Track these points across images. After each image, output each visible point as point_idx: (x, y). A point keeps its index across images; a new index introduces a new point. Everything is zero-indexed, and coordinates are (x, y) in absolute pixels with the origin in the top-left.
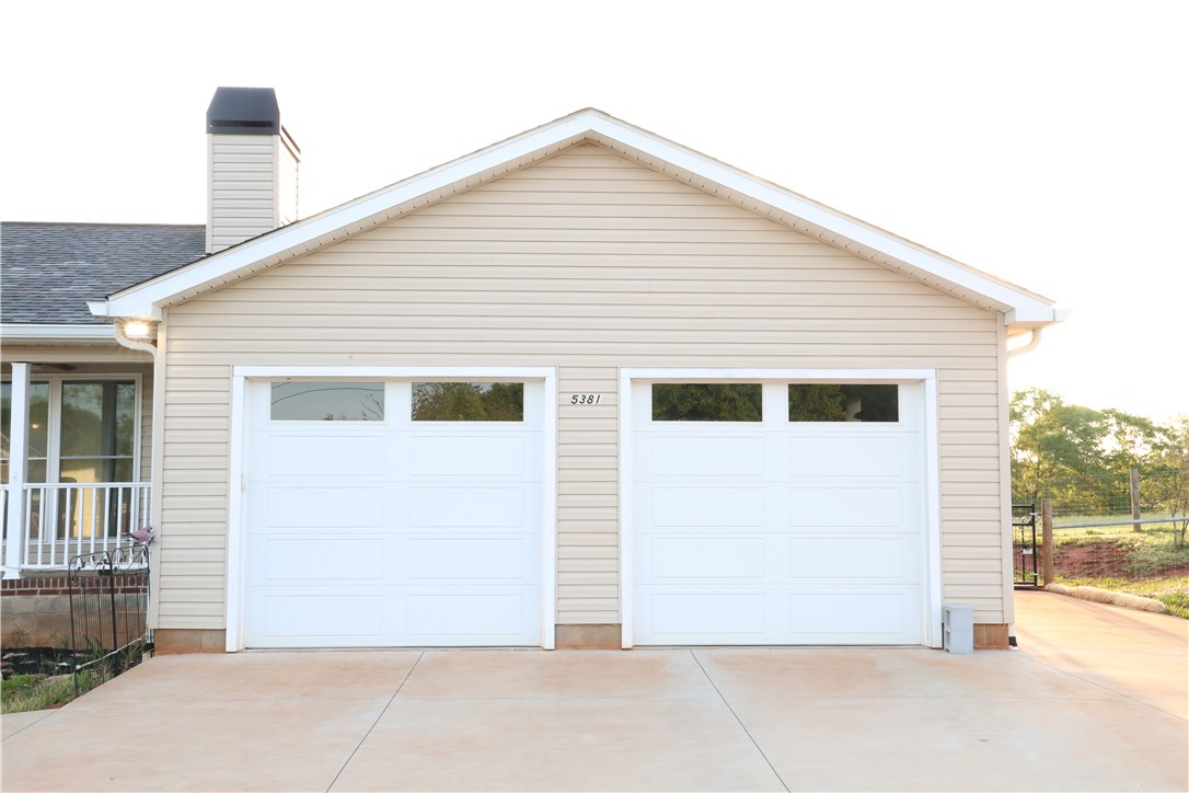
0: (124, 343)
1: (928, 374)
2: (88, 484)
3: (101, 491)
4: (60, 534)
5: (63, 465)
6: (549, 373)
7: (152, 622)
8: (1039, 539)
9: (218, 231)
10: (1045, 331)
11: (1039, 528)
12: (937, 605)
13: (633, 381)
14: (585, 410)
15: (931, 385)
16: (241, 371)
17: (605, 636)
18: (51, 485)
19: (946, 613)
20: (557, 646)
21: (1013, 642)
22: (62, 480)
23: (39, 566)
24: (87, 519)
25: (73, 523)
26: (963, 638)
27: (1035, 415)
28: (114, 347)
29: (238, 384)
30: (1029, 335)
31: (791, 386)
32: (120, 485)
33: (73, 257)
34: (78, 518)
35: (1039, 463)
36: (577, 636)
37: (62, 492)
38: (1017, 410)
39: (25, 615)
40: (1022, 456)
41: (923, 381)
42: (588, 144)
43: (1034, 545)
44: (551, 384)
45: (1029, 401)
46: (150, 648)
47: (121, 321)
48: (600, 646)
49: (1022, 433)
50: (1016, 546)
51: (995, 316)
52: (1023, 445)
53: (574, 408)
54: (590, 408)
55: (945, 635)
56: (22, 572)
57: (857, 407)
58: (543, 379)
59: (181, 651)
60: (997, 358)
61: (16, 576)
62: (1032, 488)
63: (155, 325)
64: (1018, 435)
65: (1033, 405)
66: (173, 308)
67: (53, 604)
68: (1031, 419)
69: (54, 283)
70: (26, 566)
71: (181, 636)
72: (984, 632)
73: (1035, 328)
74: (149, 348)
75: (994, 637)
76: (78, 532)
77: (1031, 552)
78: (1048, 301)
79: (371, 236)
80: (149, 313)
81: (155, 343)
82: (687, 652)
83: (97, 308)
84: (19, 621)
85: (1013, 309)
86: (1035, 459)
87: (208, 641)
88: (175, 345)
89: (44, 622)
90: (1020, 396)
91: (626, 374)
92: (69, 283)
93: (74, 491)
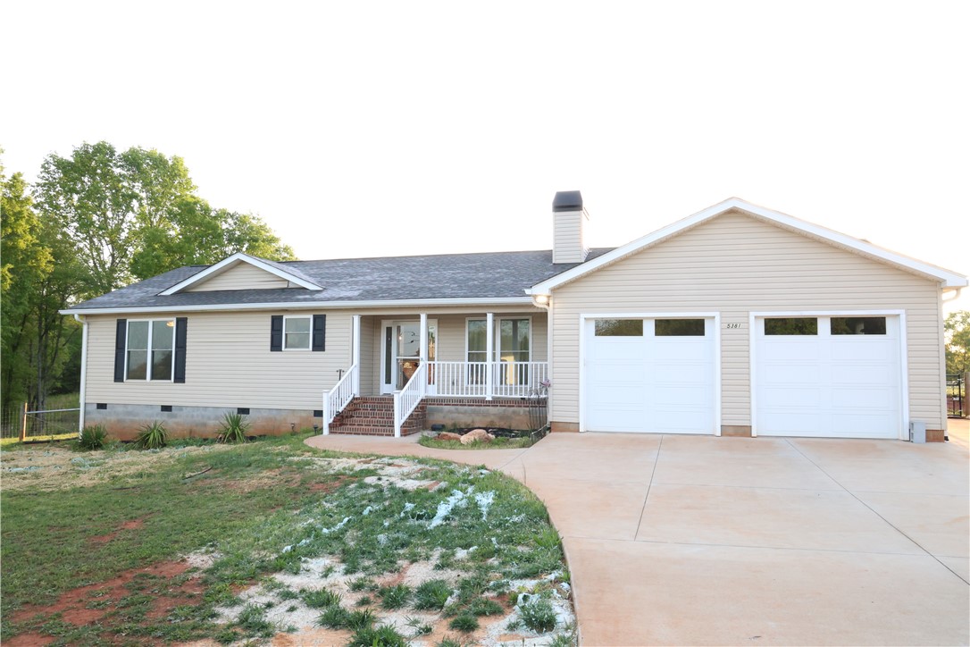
0: (535, 304)
1: (902, 312)
2: (511, 362)
3: (516, 365)
4: (501, 383)
5: (502, 355)
6: (717, 314)
7: (550, 419)
8: (963, 393)
9: (557, 253)
10: (962, 290)
11: (963, 386)
12: (907, 420)
13: (756, 317)
14: (734, 330)
15: (903, 317)
16: (583, 316)
17: (745, 431)
18: (498, 363)
19: (912, 424)
20: (722, 435)
21: (946, 439)
22: (502, 361)
23: (499, 395)
24: (511, 377)
25: (506, 378)
26: (920, 436)
27: (962, 326)
28: (531, 306)
29: (582, 321)
30: (955, 292)
31: (832, 319)
32: (524, 363)
33: (500, 268)
34: (508, 376)
35: (966, 353)
36: (731, 431)
37: (502, 365)
38: (951, 323)
39: (494, 415)
40: (954, 349)
41: (898, 315)
42: (733, 212)
43: (960, 397)
44: (717, 319)
45: (958, 318)
46: (549, 429)
47: (535, 296)
48: (742, 436)
49: (954, 336)
50: (948, 396)
51: (935, 284)
52: (955, 343)
53: (728, 330)
54: (736, 330)
55: (911, 435)
56: (493, 398)
57: (862, 326)
58: (714, 317)
59: (561, 431)
60: (937, 303)
61: (490, 399)
62: (961, 367)
63: (549, 297)
64: (952, 338)
65: (961, 320)
66: (555, 290)
67: (505, 410)
68: (960, 328)
69: (497, 279)
70: (494, 395)
71: (561, 425)
72: (931, 434)
73: (958, 289)
74: (546, 307)
75: (937, 436)
76: (508, 382)
77: (958, 399)
78: (964, 277)
79: (636, 257)
80: (547, 293)
81: (548, 304)
82: (783, 439)
83: (528, 291)
84: (492, 417)
85: (945, 281)
86: (963, 351)
87: (573, 427)
88: (557, 305)
89: (502, 418)
90: (953, 316)
91: (752, 314)
92: (503, 279)
93: (506, 365)
